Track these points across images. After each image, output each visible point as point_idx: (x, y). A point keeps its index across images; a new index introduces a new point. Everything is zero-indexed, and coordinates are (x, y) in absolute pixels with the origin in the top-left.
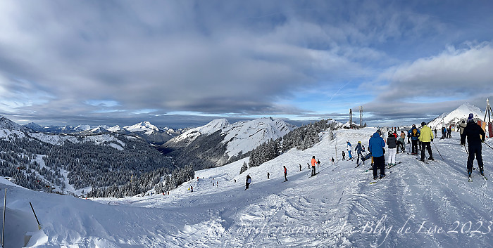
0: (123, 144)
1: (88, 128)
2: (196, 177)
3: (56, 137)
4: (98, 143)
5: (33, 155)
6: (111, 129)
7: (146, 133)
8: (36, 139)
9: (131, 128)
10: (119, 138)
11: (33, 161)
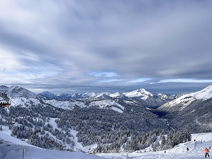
0: (123, 108)
1: (93, 95)
2: (193, 139)
3: (67, 103)
4: (102, 107)
5: (47, 118)
6: (112, 96)
7: (142, 98)
8: (50, 105)
9: (129, 95)
10: (119, 103)
11: (46, 123)
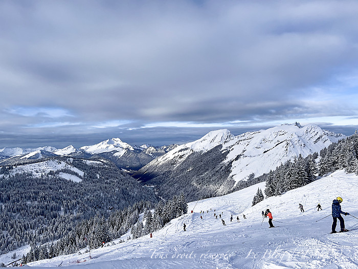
0: (81, 173)
2: (189, 211)
6: (59, 152)
9: (93, 149)
10: (74, 165)
